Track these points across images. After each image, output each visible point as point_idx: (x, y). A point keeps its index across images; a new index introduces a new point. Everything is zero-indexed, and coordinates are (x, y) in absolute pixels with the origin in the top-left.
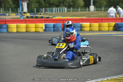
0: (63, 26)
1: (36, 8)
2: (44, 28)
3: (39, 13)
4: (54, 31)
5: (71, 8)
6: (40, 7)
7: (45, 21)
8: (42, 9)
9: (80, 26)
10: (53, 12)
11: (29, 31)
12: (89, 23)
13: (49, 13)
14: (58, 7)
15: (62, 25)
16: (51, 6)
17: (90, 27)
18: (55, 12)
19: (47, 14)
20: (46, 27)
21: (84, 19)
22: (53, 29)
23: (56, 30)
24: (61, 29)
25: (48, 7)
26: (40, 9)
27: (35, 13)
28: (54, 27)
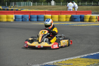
0: (29, 17)
1: (7, 2)
2: (14, 18)
3: (10, 6)
4: (22, 21)
5: (36, 3)
6: (11, 2)
7: (15, 13)
9: (43, 17)
10: (21, 5)
11: (1, 21)
12: (51, 15)
13: (18, 6)
14: (25, 2)
16: (19, 1)
17: (51, 18)
18: (23, 5)
19: (16, 7)
20: (15, 18)
21: (47, 11)
22: (21, 19)
23: (24, 21)
24: (28, 19)
25: (17, 2)
26: (11, 3)
27: (6, 6)
28: (22, 18)
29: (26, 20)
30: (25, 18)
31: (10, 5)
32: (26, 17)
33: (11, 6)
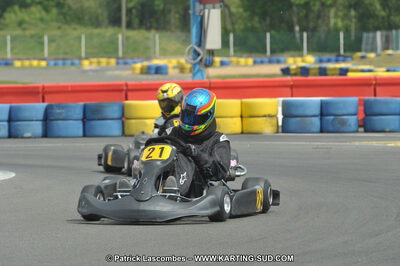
0: (362, 108)
2: (280, 117)
3: (359, 54)
4: (322, 131)
6: (364, 29)
8: (371, 35)
15: (359, 104)
22: (316, 121)
23: (331, 129)
24: (352, 120)
25: (397, 28)
26: (365, 35)
27: (342, 52)
28: (322, 115)
29: (344, 123)
30: (340, 112)
31: (364, 46)
32: (345, 112)
33: (366, 51)
